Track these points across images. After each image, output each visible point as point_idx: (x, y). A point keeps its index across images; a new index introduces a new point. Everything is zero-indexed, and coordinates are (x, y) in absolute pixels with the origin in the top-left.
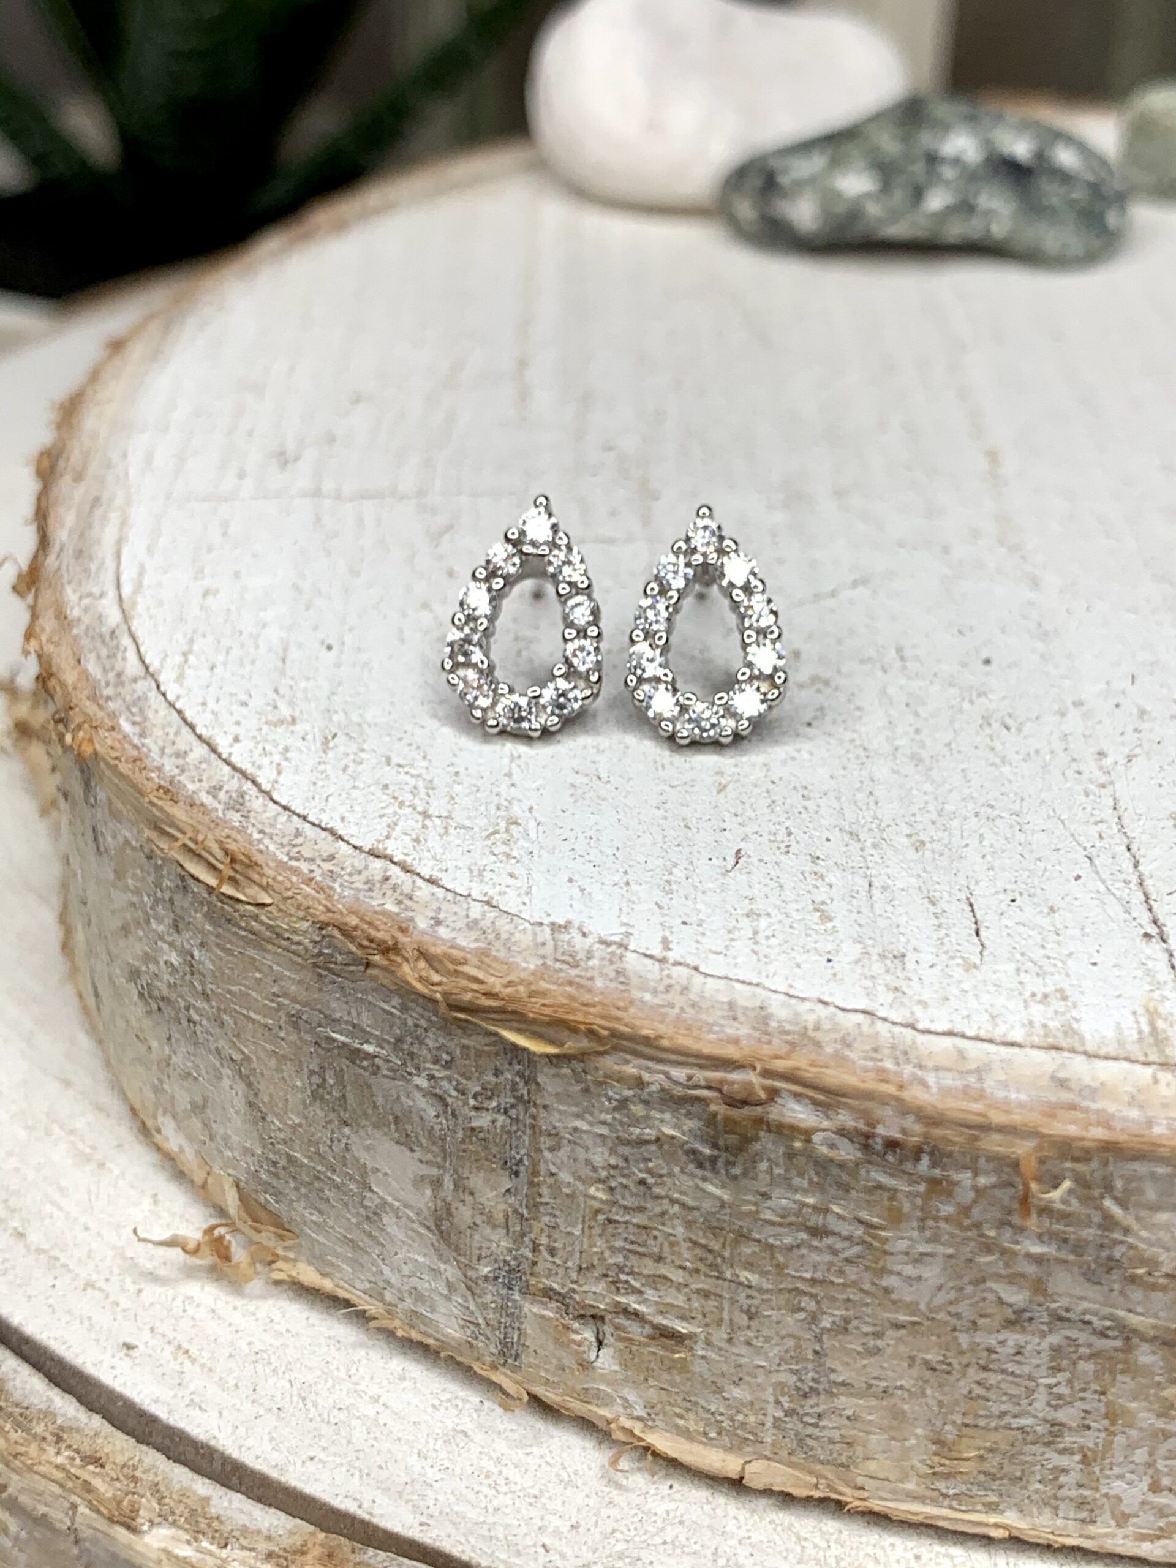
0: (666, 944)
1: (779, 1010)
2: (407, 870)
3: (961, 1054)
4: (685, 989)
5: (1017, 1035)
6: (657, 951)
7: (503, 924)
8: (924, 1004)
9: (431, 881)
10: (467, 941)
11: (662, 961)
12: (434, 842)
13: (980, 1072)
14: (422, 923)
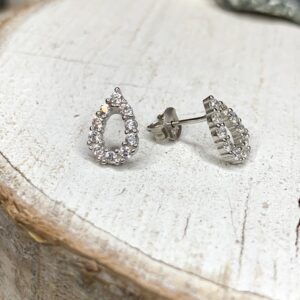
0: (87, 214)
1: (112, 243)
2: (23, 175)
3: (161, 269)
4: (86, 230)
5: (181, 267)
6: (83, 216)
7: (43, 198)
8: (157, 250)
9: (28, 181)
10: (29, 202)
11: (83, 220)
12: (35, 168)
13: (164, 277)
14: (19, 193)
